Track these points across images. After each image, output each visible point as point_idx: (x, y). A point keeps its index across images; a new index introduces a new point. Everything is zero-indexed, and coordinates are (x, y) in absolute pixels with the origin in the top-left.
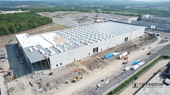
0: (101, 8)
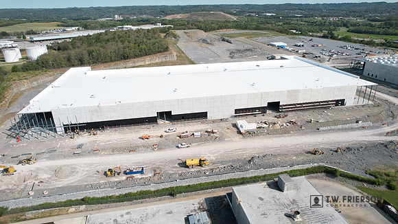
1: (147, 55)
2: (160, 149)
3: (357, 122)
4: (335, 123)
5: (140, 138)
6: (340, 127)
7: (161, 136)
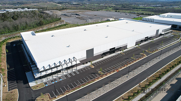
0: (112, 7)
1: (51, 23)
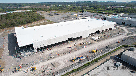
0: (87, 8)
1: (37, 21)
2: (78, 50)
3: (118, 33)
4: (114, 34)
5: (68, 48)
6: (116, 35)
7: (74, 46)
